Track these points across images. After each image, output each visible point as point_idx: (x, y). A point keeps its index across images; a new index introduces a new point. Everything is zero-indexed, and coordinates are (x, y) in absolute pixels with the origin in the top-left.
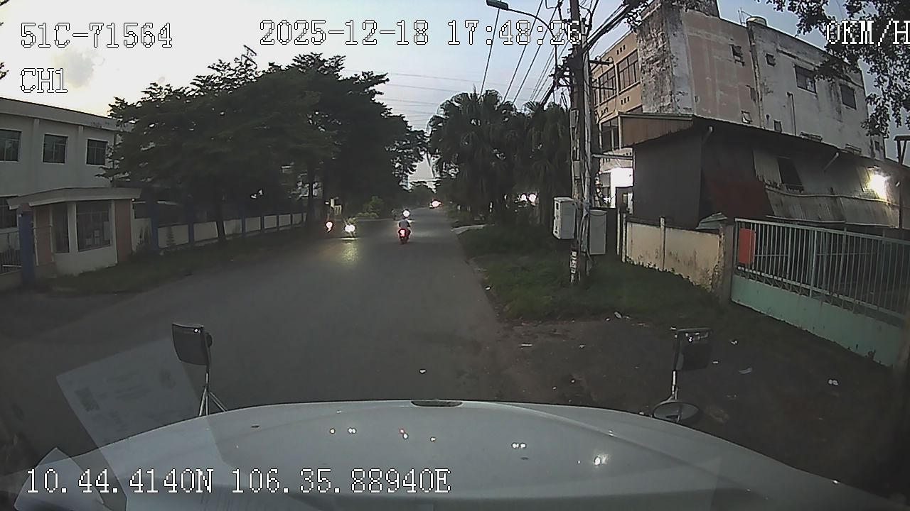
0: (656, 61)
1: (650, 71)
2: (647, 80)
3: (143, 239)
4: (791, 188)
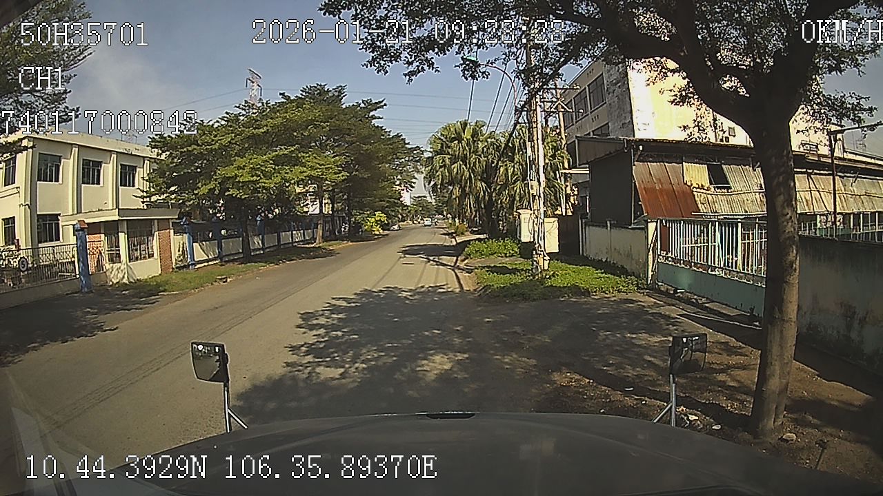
0: (618, 83)
1: (613, 92)
2: (612, 101)
3: (181, 253)
4: (718, 188)
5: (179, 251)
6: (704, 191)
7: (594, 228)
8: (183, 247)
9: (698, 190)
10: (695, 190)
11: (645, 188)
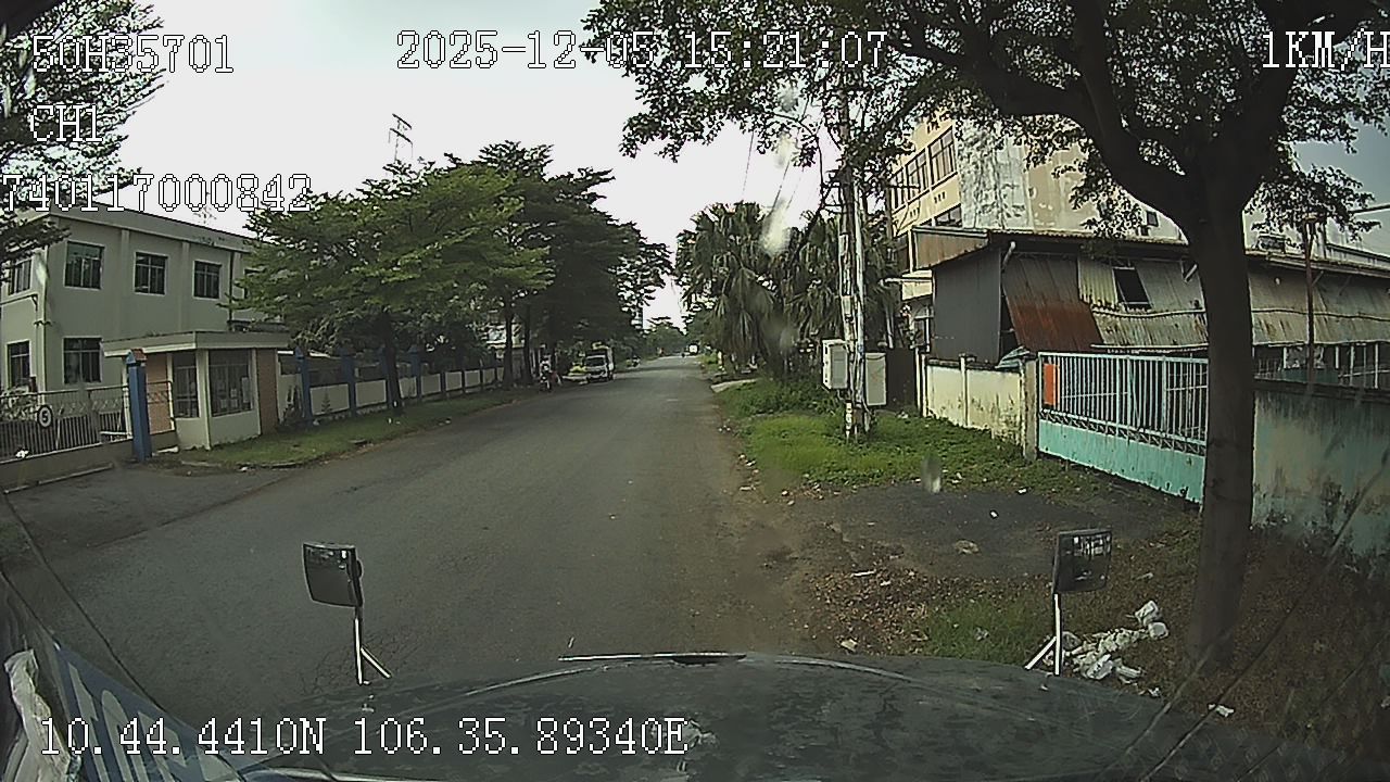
0: (976, 142)
1: (969, 157)
2: (967, 171)
3: (292, 402)
4: (1131, 307)
5: (289, 399)
6: (1111, 312)
7: (939, 368)
8: (295, 393)
9: (1102, 310)
10: (1096, 309)
11: (1019, 307)
